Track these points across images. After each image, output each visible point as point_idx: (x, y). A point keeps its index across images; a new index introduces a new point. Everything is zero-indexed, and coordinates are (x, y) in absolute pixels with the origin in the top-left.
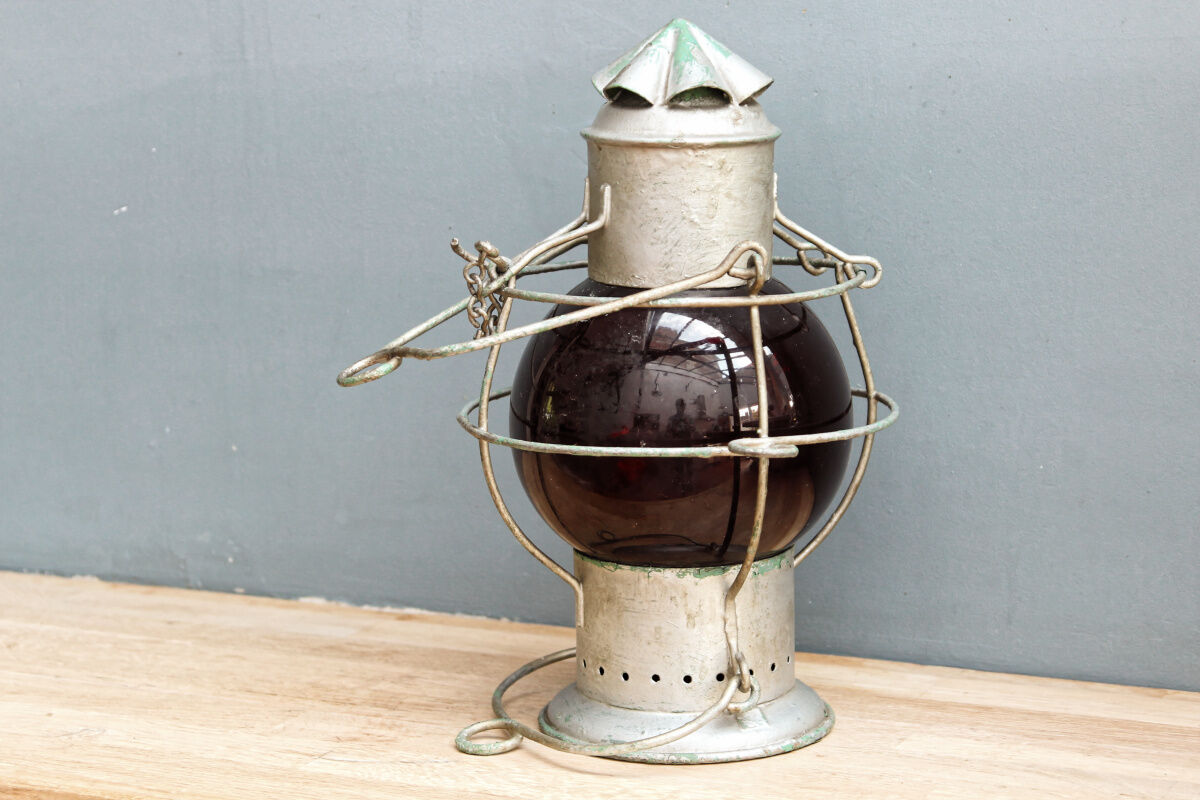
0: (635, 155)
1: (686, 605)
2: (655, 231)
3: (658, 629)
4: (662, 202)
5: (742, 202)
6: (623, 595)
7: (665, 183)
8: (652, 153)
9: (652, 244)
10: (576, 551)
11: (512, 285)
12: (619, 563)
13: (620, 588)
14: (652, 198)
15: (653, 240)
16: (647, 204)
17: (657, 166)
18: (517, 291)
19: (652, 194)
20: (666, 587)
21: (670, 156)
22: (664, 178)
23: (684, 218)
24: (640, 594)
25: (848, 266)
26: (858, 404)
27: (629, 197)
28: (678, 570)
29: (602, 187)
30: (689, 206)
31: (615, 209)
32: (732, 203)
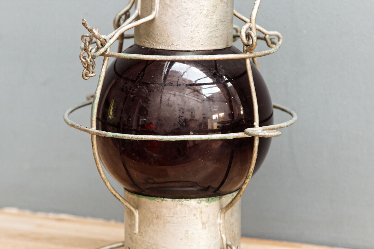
1: (202, 218)
2: (186, 20)
3: (187, 231)
4: (190, 4)
6: (167, 215)
9: (184, 27)
10: (126, 189)
11: (108, 51)
12: (164, 197)
13: (164, 211)
14: (184, 2)
15: (184, 25)
16: (182, 5)
18: (111, 53)
20: (191, 209)
23: (201, 13)
24: (177, 214)
25: (267, 36)
26: (276, 112)
27: (172, 2)
28: (198, 199)
30: (203, 7)
31: (162, 8)
32: (223, 4)
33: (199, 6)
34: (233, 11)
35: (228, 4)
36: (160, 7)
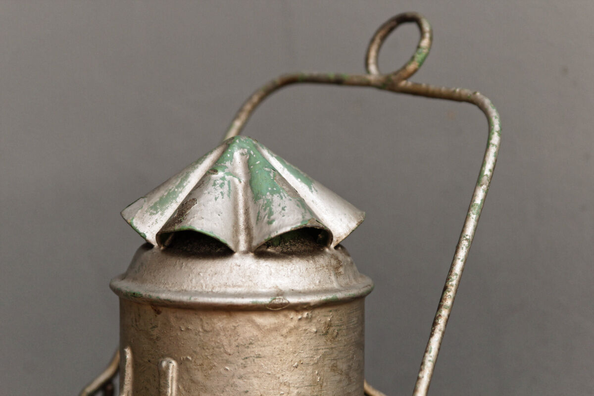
0: (215, 321)
4: (255, 381)
5: (347, 374)
7: (259, 357)
8: (241, 320)
14: (241, 377)
16: (234, 385)
17: (248, 335)
19: (242, 371)
21: (266, 320)
22: (256, 350)
27: (207, 377)
29: (164, 364)
30: (289, 386)
31: (184, 392)
32: (338, 378)
33: (278, 385)
34: (362, 386)
35: (351, 375)
36: (178, 388)
